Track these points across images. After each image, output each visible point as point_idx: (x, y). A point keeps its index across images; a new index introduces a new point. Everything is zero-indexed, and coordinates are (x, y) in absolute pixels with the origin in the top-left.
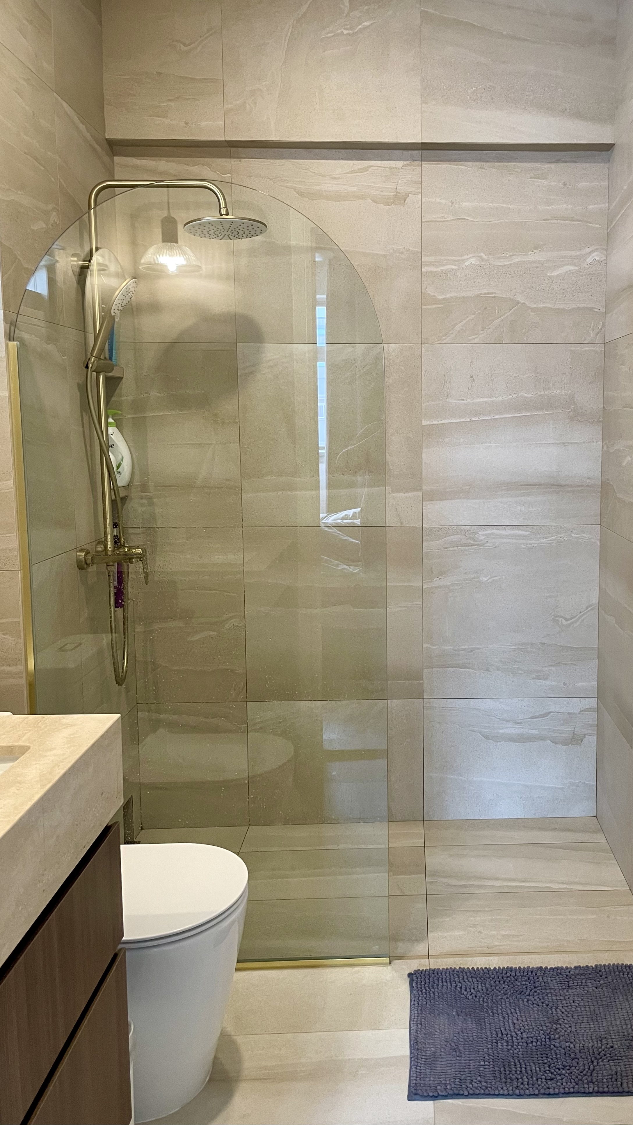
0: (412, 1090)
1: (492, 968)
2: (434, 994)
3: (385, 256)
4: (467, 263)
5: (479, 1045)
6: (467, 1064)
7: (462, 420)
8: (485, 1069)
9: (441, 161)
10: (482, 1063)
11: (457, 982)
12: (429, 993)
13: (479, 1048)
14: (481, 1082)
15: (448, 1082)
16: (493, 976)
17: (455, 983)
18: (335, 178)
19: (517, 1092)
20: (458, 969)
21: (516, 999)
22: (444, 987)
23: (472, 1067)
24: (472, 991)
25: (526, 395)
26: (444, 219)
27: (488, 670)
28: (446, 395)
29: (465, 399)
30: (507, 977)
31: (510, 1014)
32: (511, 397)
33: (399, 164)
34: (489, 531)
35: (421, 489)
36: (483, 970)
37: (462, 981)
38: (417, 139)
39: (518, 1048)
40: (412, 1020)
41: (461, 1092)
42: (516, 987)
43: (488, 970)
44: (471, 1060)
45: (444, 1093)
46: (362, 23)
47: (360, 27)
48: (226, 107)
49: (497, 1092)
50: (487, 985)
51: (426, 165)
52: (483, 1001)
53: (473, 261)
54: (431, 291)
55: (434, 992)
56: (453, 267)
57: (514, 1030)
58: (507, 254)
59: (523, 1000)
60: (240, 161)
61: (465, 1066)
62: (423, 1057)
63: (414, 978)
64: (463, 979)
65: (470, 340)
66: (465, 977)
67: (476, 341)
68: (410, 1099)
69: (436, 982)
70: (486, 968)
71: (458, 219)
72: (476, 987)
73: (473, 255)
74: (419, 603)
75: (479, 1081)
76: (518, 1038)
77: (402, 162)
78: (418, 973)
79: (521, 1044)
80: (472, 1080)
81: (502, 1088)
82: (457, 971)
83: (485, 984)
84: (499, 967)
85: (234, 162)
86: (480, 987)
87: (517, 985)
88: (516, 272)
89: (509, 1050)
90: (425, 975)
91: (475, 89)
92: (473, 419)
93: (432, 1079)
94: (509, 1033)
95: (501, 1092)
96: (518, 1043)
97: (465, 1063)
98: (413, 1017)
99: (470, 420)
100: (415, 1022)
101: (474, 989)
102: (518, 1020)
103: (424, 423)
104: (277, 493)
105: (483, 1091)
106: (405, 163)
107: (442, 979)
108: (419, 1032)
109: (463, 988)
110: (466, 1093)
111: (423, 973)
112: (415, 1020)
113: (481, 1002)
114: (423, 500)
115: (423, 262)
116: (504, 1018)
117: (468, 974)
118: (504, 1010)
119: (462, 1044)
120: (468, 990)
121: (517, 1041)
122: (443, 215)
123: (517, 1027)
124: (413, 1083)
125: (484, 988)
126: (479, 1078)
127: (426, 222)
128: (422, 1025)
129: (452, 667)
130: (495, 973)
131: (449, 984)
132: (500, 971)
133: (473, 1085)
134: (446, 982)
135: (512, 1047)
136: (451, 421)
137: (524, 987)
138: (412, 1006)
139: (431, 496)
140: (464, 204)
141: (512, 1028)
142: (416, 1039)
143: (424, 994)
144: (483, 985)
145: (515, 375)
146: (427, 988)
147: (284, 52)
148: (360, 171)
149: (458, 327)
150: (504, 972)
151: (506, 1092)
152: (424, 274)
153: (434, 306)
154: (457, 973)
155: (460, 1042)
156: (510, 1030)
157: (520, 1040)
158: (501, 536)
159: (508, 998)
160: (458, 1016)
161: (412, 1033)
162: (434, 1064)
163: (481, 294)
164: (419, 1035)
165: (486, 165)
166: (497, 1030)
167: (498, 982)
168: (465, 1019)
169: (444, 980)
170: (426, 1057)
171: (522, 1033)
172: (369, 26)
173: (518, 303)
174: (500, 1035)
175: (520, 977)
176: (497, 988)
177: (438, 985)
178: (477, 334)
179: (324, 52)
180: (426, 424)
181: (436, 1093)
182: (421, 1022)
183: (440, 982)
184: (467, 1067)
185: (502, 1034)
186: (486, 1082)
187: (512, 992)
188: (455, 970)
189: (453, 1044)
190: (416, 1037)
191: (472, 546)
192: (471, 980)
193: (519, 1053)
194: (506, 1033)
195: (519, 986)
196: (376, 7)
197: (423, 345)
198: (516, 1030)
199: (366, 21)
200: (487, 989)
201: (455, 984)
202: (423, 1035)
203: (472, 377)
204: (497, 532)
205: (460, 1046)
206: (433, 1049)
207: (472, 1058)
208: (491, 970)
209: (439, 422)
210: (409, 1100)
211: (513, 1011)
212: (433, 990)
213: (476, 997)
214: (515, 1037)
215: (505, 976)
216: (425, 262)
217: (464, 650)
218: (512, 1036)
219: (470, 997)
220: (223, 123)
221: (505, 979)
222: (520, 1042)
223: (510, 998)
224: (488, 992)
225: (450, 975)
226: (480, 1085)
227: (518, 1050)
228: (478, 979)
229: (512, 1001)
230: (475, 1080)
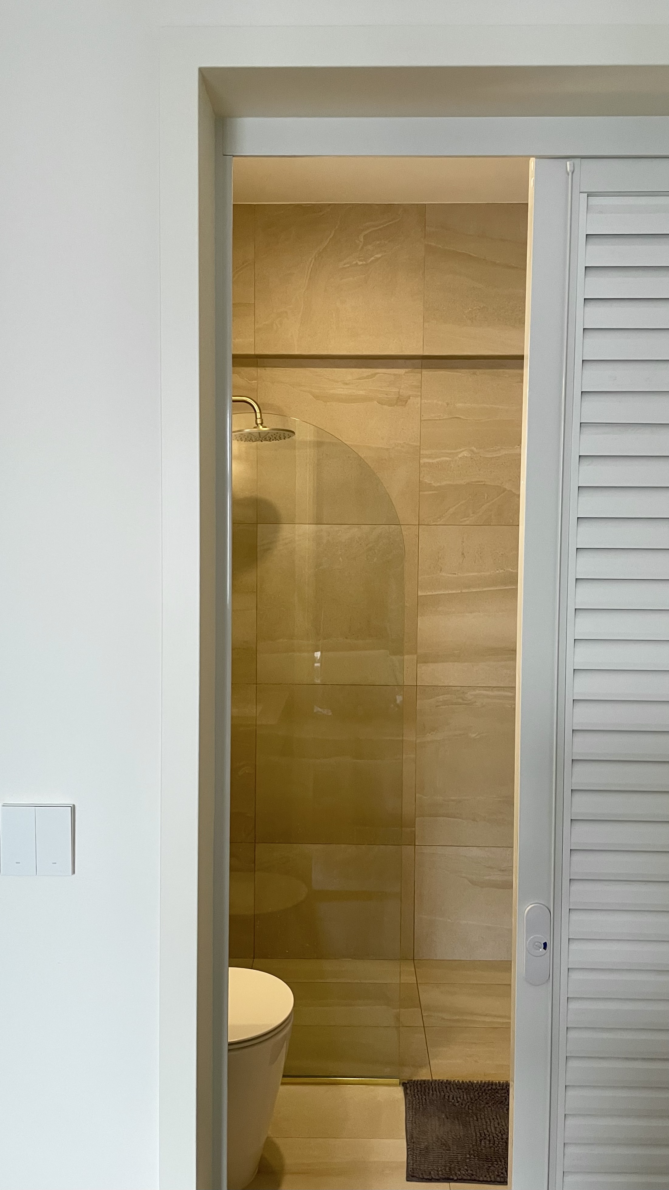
0: (410, 1173)
1: (475, 1082)
2: (426, 1100)
3: (387, 449)
4: (460, 456)
5: (465, 1142)
6: (455, 1156)
7: (454, 592)
8: (470, 1161)
9: (438, 368)
10: (468, 1156)
11: (445, 1092)
12: (422, 1099)
13: (465, 1144)
14: (467, 1170)
15: (440, 1169)
16: (476, 1088)
17: (444, 1092)
18: (346, 384)
19: (498, 1179)
20: (445, 1081)
21: (497, 1108)
22: (435, 1095)
23: (459, 1159)
24: (459, 1099)
25: (511, 570)
26: (441, 418)
27: (474, 820)
28: (439, 570)
29: (456, 573)
30: (489, 1090)
31: (492, 1120)
32: (498, 572)
33: (402, 371)
34: (477, 692)
35: (416, 653)
36: (467, 1083)
37: (449, 1091)
38: (420, 353)
39: (498, 1146)
40: (408, 1119)
41: (451, 1177)
42: (497, 1098)
43: (471, 1083)
44: (459, 1153)
45: (437, 1177)
46: (374, 255)
47: (373, 258)
48: (256, 326)
49: (481, 1179)
50: (472, 1096)
51: (425, 372)
52: (469, 1109)
53: (465, 454)
54: (427, 480)
55: (425, 1099)
56: (448, 459)
57: (495, 1133)
58: (496, 448)
59: (503, 1109)
60: (265, 369)
61: (454, 1158)
62: (418, 1149)
63: (408, 1086)
64: (450, 1090)
65: (461, 522)
66: (452, 1088)
67: (468, 522)
68: (409, 1180)
69: (427, 1090)
70: (470, 1082)
71: (454, 418)
72: (461, 1096)
73: (465, 449)
74: (413, 756)
75: (466, 1170)
76: (499, 1138)
77: (405, 370)
78: (411, 1083)
79: (501, 1143)
80: (460, 1169)
81: (486, 1176)
82: (445, 1083)
83: (470, 1095)
84: (481, 1081)
85: (261, 371)
86: (465, 1096)
87: (497, 1097)
88: (503, 463)
89: (490, 1147)
90: (417, 1084)
91: (471, 309)
92: (464, 591)
93: (426, 1166)
94: (491, 1134)
95: (485, 1179)
96: (499, 1143)
97: (453, 1155)
98: (408, 1117)
99: (461, 591)
100: (410, 1121)
101: (460, 1098)
102: (499, 1125)
103: (420, 594)
104: (288, 654)
105: (469, 1177)
106: (407, 370)
107: (432, 1088)
108: (414, 1130)
109: (451, 1096)
110: (456, 1178)
111: (415, 1082)
112: (410, 1119)
113: (467, 1109)
114: (418, 662)
115: (422, 455)
116: (486, 1122)
117: (455, 1086)
118: (487, 1116)
119: (451, 1141)
120: (455, 1099)
121: (498, 1141)
122: (439, 415)
123: (498, 1129)
124: (411, 1168)
125: (469, 1098)
126: (466, 1167)
127: (425, 420)
128: (416, 1124)
129: (443, 816)
130: (478, 1087)
131: (438, 1093)
132: (483, 1085)
133: (460, 1172)
134: (436, 1092)
135: (494, 1145)
136: (444, 593)
137: (504, 1098)
138: (407, 1109)
139: (425, 659)
140: (459, 405)
141: (493, 1131)
142: (412, 1135)
143: (417, 1099)
144: (468, 1095)
145: (501, 553)
146: (419, 1095)
147: (307, 281)
148: (368, 377)
149: (451, 510)
150: (486, 1086)
151: (489, 1179)
152: (422, 465)
153: (430, 492)
154: (445, 1085)
155: (449, 1140)
156: (492, 1132)
157: (501, 1140)
158: (488, 697)
159: (489, 1107)
160: (447, 1118)
161: (408, 1130)
162: (427, 1154)
163: (472, 482)
164: (414, 1132)
165: (478, 371)
166: (481, 1131)
167: (481, 1094)
168: (453, 1121)
169: (433, 1089)
170: (420, 1149)
171: (502, 1135)
172: (380, 258)
173: (505, 490)
174: (483, 1135)
175: (500, 1090)
176: (481, 1098)
177: (429, 1093)
178: (468, 517)
179: (341, 280)
180: (421, 595)
181: (431, 1177)
182: (415, 1122)
183: (431, 1090)
184: (455, 1158)
185: (485, 1135)
186: (471, 1170)
187: (493, 1102)
188: (443, 1082)
189: (443, 1140)
190: (412, 1133)
191: (460, 705)
192: (457, 1091)
193: (500, 1150)
194: (488, 1134)
195: (499, 1097)
196: (386, 242)
197: (420, 526)
198: (497, 1133)
199: (377, 254)
200: (472, 1099)
201: (443, 1094)
202: (418, 1132)
203: (463, 554)
204: (485, 692)
205: (449, 1142)
206: (426, 1143)
207: (459, 1152)
208: (474, 1083)
209: (433, 593)
210: (407, 1181)
211: (494, 1117)
212: (425, 1097)
213: (462, 1104)
214: (496, 1137)
215: (487, 1089)
216: (423, 454)
217: (453, 801)
218: (493, 1137)
219: (457, 1104)
220: (253, 340)
221: (487, 1091)
222: (500, 1142)
223: (492, 1107)
224: (473, 1101)
225: (438, 1086)
226: (467, 1173)
227: (498, 1148)
228: (463, 1090)
229: (493, 1109)
230: (462, 1169)
